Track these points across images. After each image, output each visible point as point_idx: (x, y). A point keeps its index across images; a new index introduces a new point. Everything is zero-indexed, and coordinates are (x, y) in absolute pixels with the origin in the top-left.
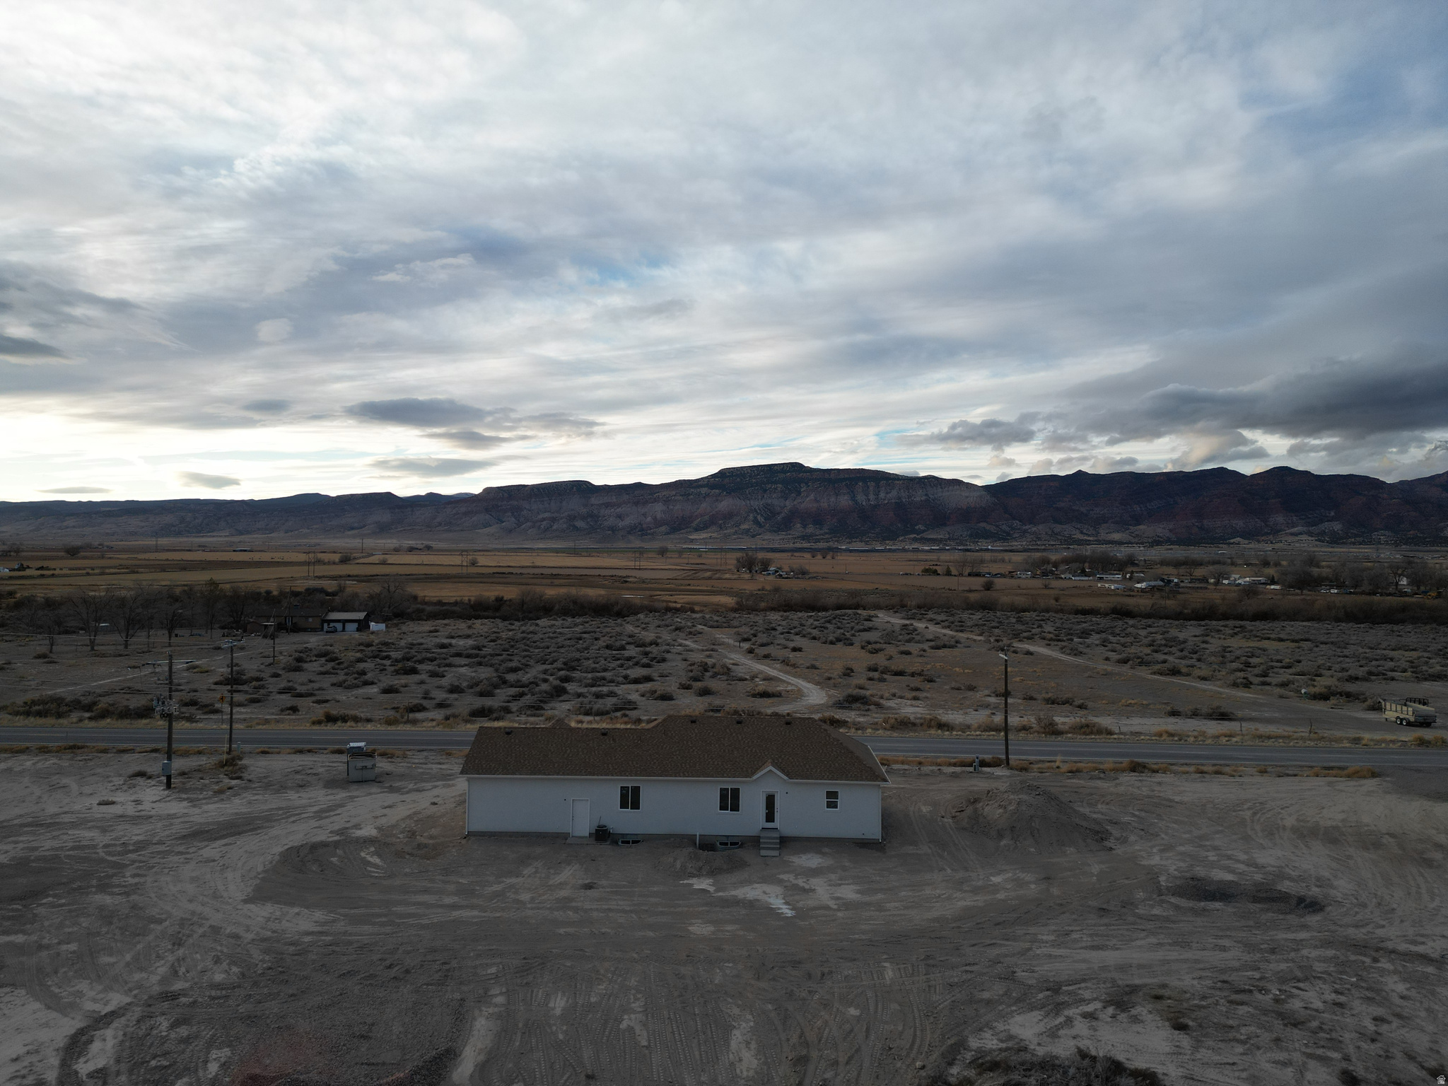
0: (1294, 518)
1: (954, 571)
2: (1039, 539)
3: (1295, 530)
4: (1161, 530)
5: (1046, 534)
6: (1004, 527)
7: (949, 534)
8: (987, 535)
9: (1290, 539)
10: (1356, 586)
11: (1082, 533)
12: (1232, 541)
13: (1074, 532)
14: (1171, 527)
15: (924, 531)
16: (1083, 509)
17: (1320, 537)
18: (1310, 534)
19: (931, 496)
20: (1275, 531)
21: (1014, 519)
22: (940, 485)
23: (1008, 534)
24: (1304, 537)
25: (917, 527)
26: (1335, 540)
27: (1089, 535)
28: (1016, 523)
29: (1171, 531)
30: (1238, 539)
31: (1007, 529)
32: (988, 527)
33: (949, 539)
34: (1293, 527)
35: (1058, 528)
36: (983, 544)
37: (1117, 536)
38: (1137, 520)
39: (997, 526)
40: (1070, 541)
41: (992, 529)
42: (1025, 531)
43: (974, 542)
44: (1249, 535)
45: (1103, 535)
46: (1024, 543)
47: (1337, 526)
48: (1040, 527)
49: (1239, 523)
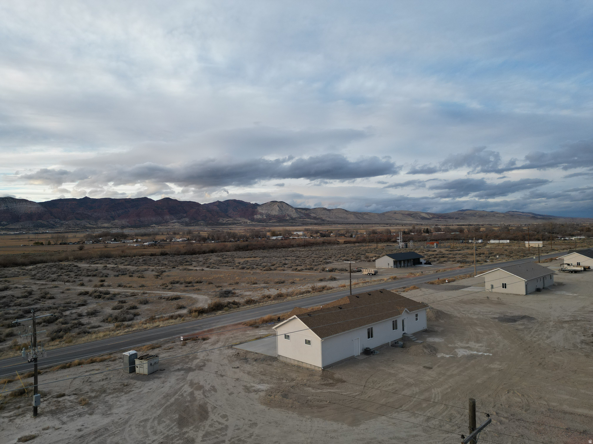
0: (173, 217)
1: (52, 243)
2: (70, 227)
3: (173, 221)
4: (124, 222)
5: (73, 224)
6: (51, 222)
7: (22, 225)
8: (43, 226)
9: (172, 224)
10: (218, 240)
11: (90, 224)
12: (152, 226)
13: (86, 224)
14: (128, 220)
15: (6, 225)
16: (89, 214)
17: (182, 223)
18: (179, 222)
19: (10, 207)
20: (167, 222)
21: (56, 218)
22: (15, 201)
23: (54, 225)
24: (177, 224)
25: (2, 223)
26: (187, 224)
27: (93, 225)
28: (57, 220)
29: (128, 222)
30: (154, 225)
31: (53, 223)
32: (43, 222)
33: (22, 228)
34: (173, 220)
35: (78, 222)
36: (41, 230)
37: (106, 225)
38: (113, 218)
39: (48, 222)
40: (85, 228)
41: (45, 223)
42: (62, 224)
43: (37, 230)
44: (158, 223)
45: (100, 225)
46: (63, 229)
47: (187, 220)
48: (70, 222)
49: (154, 219)
